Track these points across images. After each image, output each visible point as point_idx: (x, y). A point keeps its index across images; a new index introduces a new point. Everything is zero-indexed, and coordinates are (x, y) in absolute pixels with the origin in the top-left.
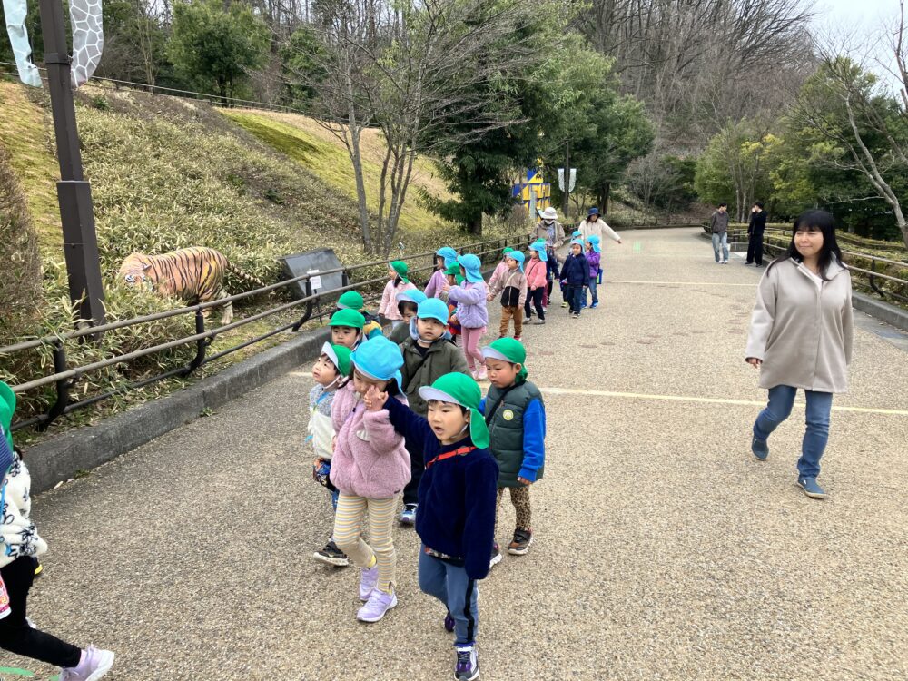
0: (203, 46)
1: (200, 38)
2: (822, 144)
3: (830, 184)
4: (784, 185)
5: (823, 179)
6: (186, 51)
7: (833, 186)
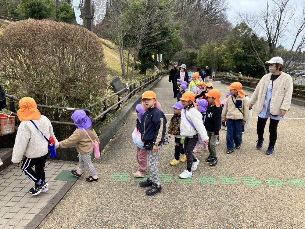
0: (31, 8)
1: (30, 5)
2: (238, 49)
3: (240, 61)
4: (226, 61)
5: (238, 59)
6: (25, 9)
7: (240, 62)
